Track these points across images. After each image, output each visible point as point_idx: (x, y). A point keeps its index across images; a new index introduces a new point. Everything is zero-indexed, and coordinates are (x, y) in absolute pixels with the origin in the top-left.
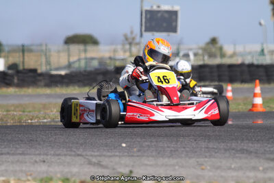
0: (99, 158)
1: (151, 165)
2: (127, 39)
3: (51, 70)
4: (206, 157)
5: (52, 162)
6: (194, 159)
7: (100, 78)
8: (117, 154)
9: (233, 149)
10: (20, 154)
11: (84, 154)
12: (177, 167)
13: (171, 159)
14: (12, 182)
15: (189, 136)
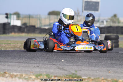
0: (63, 66)
1: (86, 70)
3: (42, 26)
4: (111, 67)
5: (42, 67)
6: (105, 68)
8: (71, 64)
10: (28, 63)
11: (56, 64)
12: (98, 71)
13: (95, 68)
14: (24, 76)
15: (103, 58)
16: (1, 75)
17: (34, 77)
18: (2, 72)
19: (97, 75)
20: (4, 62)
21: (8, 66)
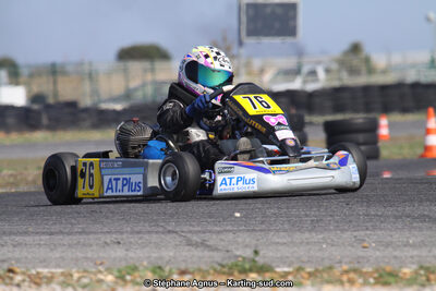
1: (284, 244)
3: (100, 101)
4: (367, 229)
5: (131, 243)
8: (229, 228)
9: (408, 216)
10: (80, 233)
11: (178, 229)
12: (324, 246)
14: (76, 276)
17: (110, 278)
19: (323, 259)
21: (15, 246)
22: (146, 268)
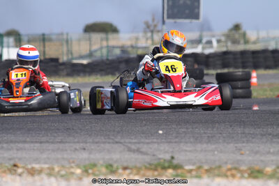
0: (138, 145)
1: (190, 151)
2: (148, 27)
4: (243, 142)
5: (92, 149)
6: (232, 145)
7: (123, 66)
8: (155, 140)
9: (270, 134)
10: (60, 142)
11: (122, 141)
12: (216, 153)
13: (209, 145)
14: (57, 169)
15: (224, 122)
16: (7, 172)
17: (78, 171)
18: (7, 165)
19: (215, 161)
20: (7, 143)
21: (17, 150)
22: (102, 165)
